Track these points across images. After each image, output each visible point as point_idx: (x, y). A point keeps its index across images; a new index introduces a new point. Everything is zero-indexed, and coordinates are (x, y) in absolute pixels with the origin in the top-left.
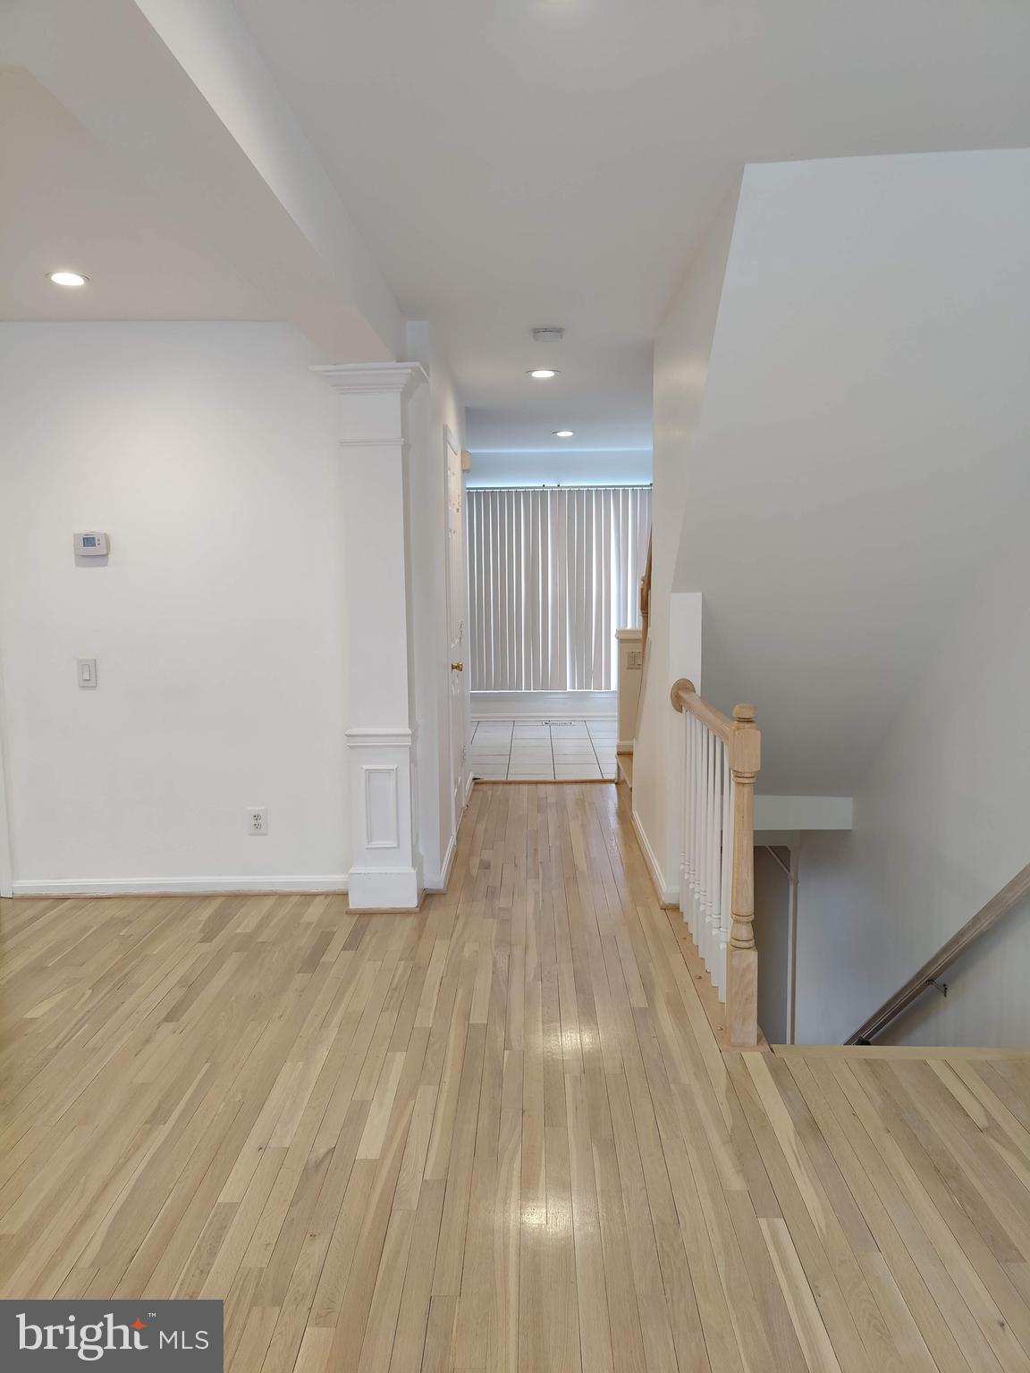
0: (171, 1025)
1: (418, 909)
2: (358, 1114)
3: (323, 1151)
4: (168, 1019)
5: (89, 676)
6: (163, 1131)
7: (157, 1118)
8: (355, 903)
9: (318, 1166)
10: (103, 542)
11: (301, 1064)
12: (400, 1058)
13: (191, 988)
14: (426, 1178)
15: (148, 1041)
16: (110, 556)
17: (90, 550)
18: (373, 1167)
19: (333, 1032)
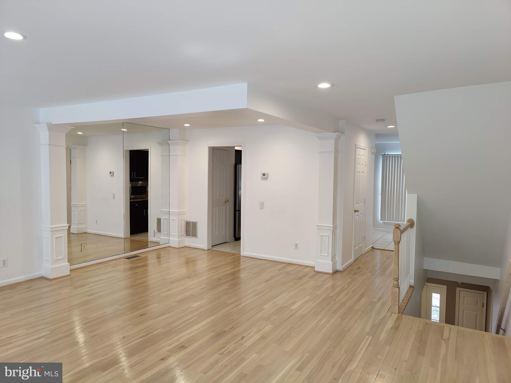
0: (265, 283)
1: (332, 274)
2: (294, 303)
3: (284, 306)
4: (265, 282)
5: (262, 206)
6: (257, 297)
7: (257, 294)
8: (317, 269)
9: (282, 307)
10: (267, 175)
11: (287, 294)
12: (309, 297)
13: (272, 278)
14: (302, 314)
15: (260, 284)
16: (268, 178)
17: (264, 177)
18: (293, 310)
19: (297, 290)
